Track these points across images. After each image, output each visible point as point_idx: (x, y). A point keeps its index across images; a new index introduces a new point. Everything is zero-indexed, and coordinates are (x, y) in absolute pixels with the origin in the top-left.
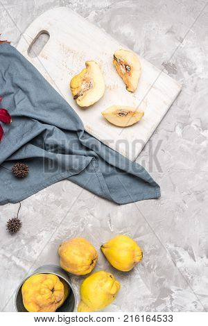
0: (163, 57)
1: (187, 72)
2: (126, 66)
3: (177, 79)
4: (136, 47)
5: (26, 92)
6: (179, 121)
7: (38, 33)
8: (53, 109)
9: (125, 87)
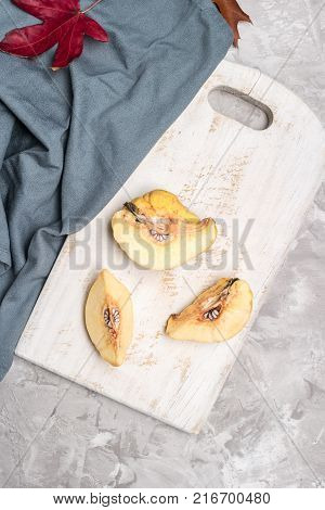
0: (256, 382)
1: (231, 437)
2: (218, 309)
3: (212, 420)
4: (266, 322)
5: (130, 95)
6: (123, 437)
7: (266, 103)
8: (100, 161)
9: (175, 311)
